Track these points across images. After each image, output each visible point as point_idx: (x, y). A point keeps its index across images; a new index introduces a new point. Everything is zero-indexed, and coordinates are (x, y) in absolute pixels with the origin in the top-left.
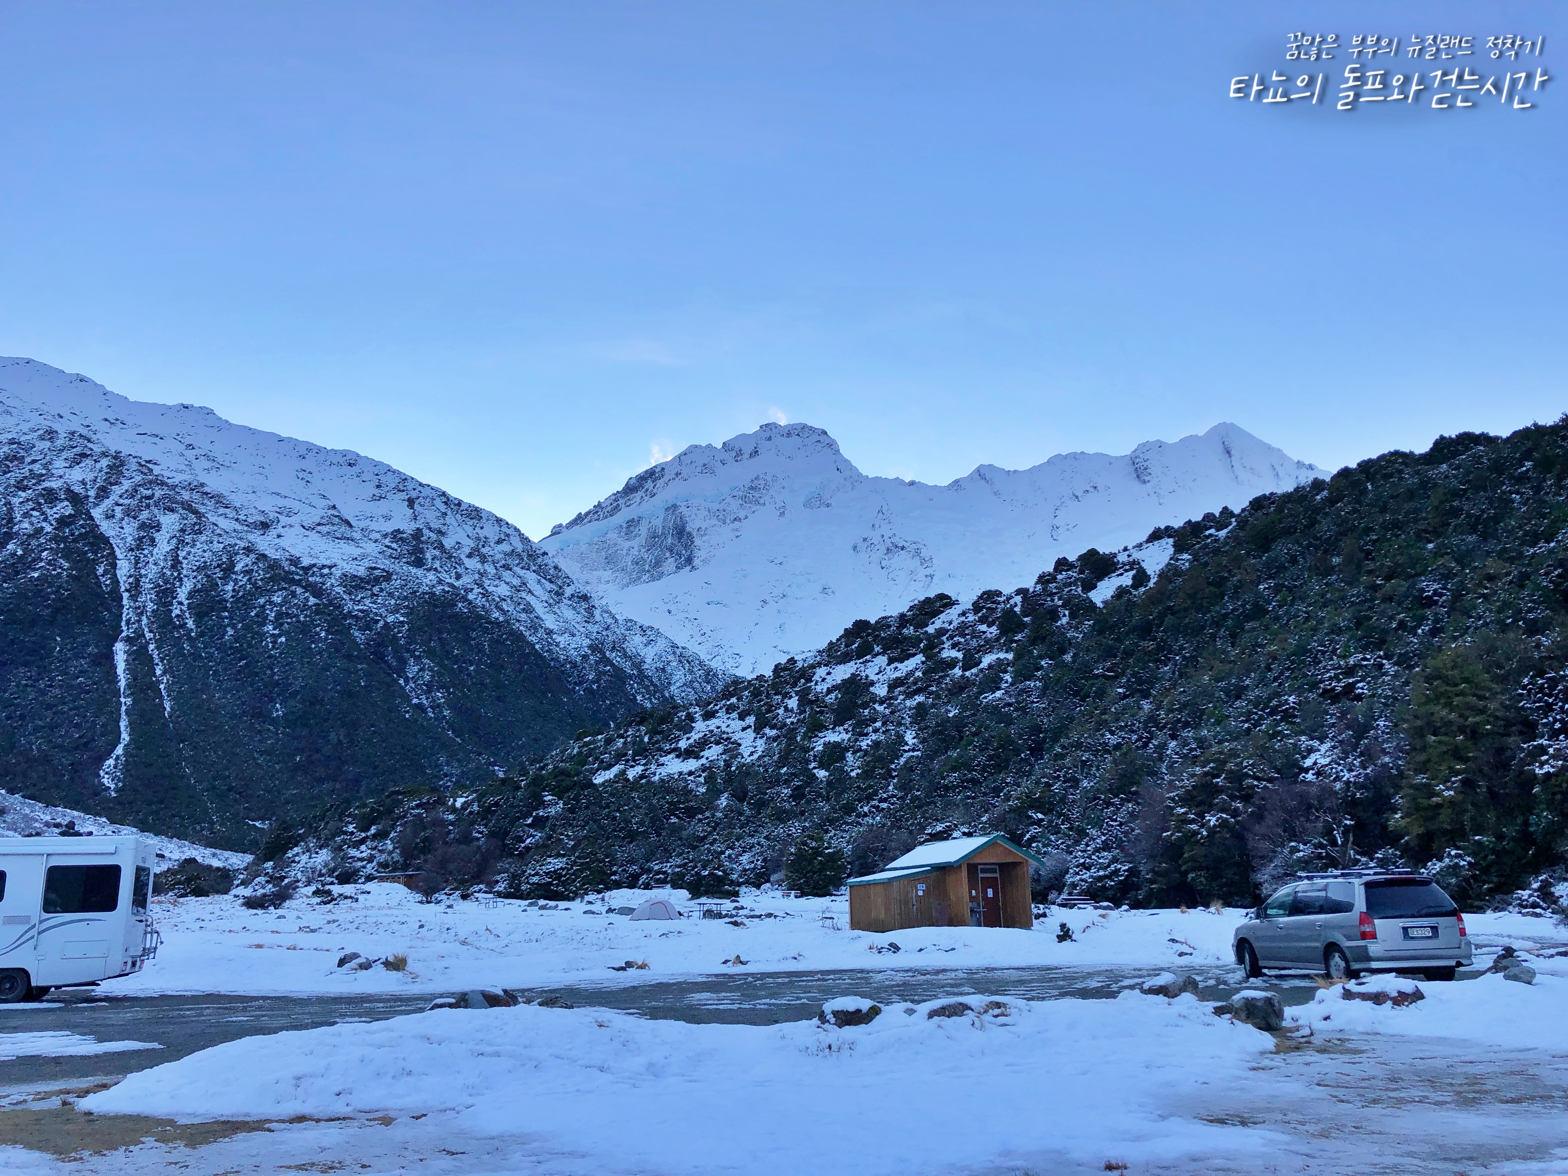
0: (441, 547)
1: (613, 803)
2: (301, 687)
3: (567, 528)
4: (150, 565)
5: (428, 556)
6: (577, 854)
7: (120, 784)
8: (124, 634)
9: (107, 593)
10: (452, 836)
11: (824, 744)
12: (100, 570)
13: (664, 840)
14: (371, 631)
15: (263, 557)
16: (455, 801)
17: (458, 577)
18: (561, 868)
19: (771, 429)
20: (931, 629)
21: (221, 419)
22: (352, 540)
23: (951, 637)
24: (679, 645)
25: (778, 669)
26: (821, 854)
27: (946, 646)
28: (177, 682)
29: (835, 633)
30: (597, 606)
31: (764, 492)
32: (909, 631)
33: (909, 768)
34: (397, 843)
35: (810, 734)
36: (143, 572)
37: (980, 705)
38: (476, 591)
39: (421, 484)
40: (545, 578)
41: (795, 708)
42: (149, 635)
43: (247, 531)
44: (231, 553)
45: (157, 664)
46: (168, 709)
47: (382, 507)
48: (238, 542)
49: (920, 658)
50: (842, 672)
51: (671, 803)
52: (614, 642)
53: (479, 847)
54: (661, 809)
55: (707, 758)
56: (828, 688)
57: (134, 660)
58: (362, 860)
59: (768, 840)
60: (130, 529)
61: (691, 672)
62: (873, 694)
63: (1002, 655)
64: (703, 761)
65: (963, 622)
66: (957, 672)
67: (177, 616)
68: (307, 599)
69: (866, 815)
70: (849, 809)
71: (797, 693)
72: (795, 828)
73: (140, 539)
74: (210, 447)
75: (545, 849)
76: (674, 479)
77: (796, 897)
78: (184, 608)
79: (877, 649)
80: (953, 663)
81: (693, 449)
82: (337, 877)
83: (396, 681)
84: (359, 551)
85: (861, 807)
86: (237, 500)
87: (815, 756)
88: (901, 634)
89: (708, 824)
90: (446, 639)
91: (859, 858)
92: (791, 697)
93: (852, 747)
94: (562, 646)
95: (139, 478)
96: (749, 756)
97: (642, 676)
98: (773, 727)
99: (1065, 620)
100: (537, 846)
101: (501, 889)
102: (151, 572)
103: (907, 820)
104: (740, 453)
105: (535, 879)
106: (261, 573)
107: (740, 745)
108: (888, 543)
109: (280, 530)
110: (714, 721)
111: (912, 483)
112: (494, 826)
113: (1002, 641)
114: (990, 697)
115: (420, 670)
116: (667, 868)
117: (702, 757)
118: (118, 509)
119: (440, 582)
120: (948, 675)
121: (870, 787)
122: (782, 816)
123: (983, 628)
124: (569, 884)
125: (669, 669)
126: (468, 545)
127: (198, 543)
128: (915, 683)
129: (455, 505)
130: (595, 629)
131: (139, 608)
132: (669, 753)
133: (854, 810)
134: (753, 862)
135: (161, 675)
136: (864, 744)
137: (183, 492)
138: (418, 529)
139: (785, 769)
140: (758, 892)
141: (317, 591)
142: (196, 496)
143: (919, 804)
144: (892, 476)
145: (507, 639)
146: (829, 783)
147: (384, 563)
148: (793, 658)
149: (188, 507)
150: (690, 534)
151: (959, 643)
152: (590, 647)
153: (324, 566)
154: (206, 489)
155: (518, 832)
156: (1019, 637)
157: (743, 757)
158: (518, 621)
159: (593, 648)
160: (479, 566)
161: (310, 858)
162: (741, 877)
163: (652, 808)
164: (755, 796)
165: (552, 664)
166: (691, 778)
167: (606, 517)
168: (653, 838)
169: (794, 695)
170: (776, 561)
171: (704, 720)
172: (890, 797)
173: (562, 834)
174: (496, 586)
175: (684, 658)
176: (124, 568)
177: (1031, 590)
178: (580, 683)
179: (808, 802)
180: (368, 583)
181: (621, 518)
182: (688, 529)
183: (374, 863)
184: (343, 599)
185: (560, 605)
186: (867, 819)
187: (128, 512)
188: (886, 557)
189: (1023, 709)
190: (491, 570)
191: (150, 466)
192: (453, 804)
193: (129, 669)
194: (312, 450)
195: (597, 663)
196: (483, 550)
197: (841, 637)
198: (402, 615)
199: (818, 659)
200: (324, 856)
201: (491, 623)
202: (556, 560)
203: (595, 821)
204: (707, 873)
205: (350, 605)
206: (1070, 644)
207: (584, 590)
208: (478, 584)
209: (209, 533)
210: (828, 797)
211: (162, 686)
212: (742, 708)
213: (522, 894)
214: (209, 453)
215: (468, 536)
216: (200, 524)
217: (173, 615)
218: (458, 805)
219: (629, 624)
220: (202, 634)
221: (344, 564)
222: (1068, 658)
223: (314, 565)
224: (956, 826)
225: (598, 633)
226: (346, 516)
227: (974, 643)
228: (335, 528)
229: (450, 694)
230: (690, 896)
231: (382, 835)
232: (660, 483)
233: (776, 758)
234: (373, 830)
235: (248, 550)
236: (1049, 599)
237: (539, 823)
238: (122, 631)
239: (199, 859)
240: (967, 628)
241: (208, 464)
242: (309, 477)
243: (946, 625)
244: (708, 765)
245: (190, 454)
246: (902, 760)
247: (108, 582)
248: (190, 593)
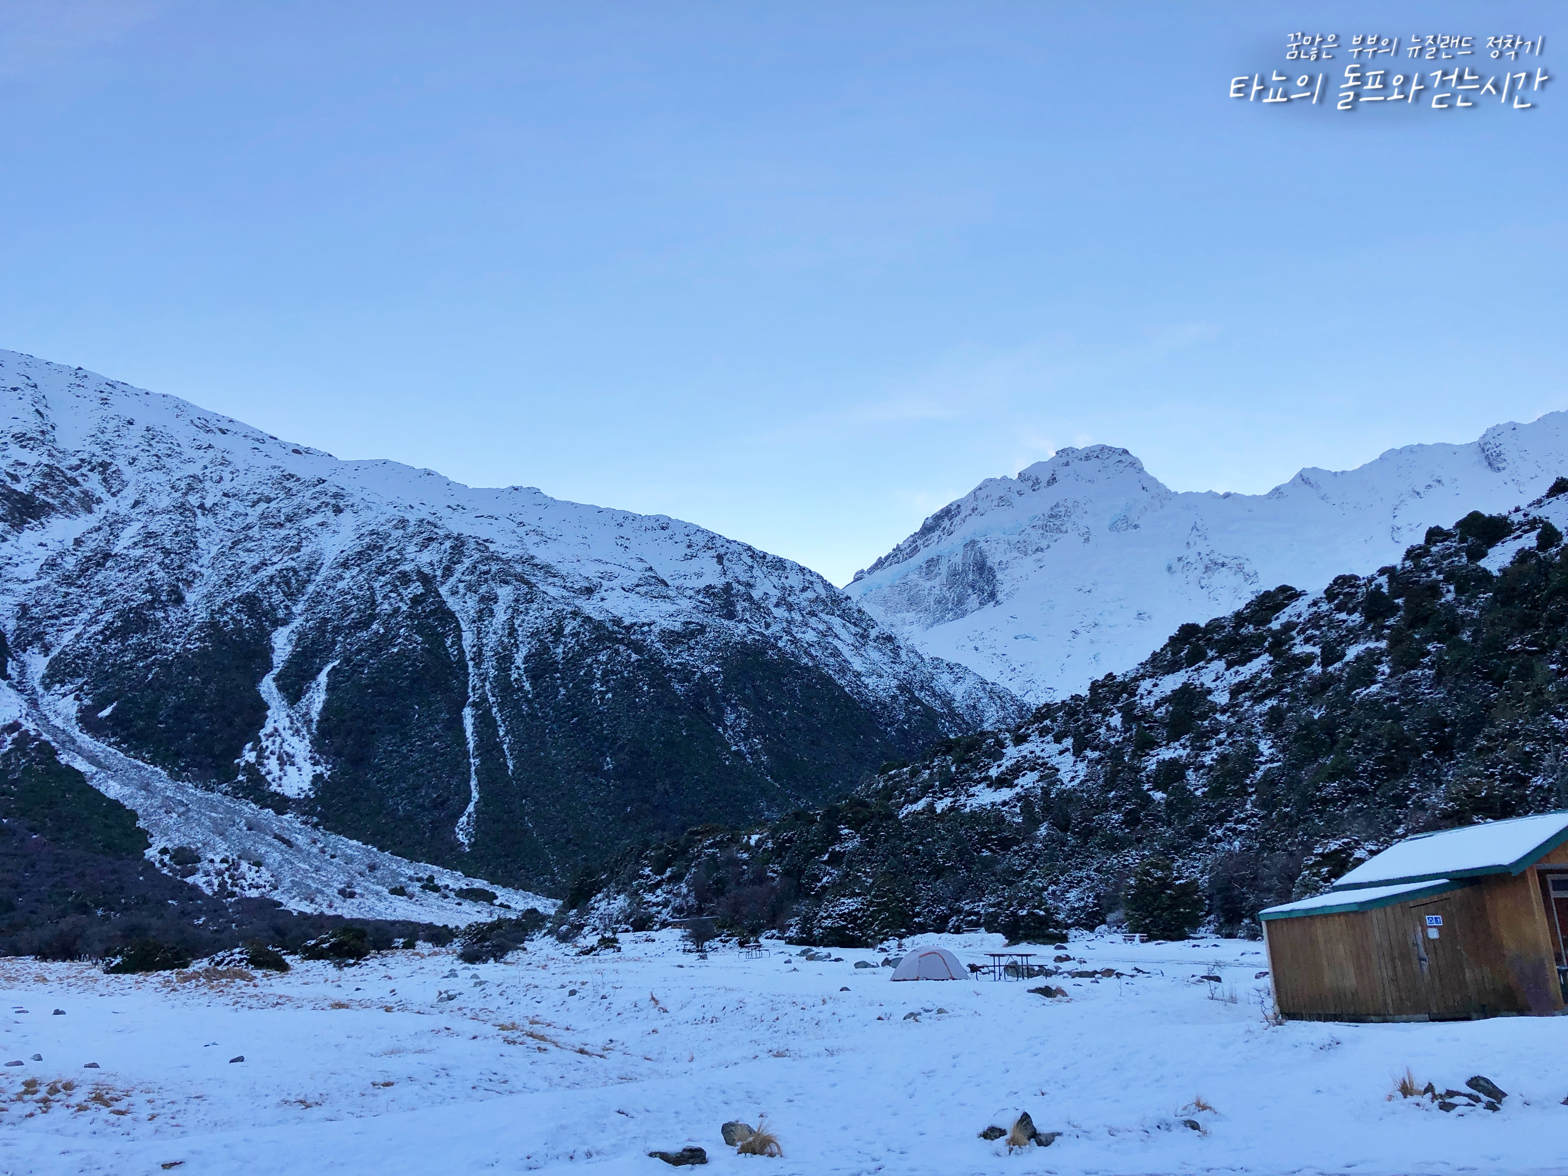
0: (750, 598)
1: (915, 835)
2: (629, 740)
3: (869, 573)
4: (491, 634)
5: (739, 608)
6: (873, 893)
7: (473, 840)
8: (471, 700)
9: (455, 663)
10: (746, 877)
11: (1158, 762)
12: (449, 642)
13: (975, 875)
14: (689, 682)
15: (588, 619)
16: (750, 838)
17: (768, 626)
18: (857, 910)
19: (1068, 454)
20: (1275, 625)
21: (546, 497)
22: (668, 598)
23: (1302, 631)
24: (989, 681)
25: (1095, 686)
26: (1170, 886)
27: (1297, 641)
28: (518, 741)
29: (1159, 642)
30: (902, 646)
31: (1065, 519)
32: (1249, 629)
33: (1269, 780)
34: (692, 885)
35: (1139, 753)
36: (484, 641)
37: (1352, 703)
38: (785, 638)
39: (728, 541)
40: (850, 622)
41: (1119, 726)
42: (492, 699)
43: (574, 597)
44: (560, 617)
45: (500, 726)
46: (511, 767)
47: (694, 566)
48: (566, 607)
49: (1266, 658)
50: (1171, 683)
51: (983, 834)
52: (922, 681)
53: (774, 888)
54: (970, 841)
55: (1022, 787)
56: (1156, 701)
57: (480, 723)
58: (657, 904)
59: (1100, 872)
60: (472, 603)
61: (1003, 708)
62: (1212, 702)
63: (1372, 645)
64: (1018, 789)
65: (1315, 612)
66: (1316, 669)
67: (516, 680)
68: (629, 656)
69: (1220, 840)
70: (1198, 833)
71: (1119, 709)
72: (1132, 857)
73: (481, 611)
74: (539, 523)
75: (841, 888)
76: (970, 515)
77: (1142, 941)
78: (521, 672)
79: (1211, 653)
80: (1309, 660)
81: (989, 483)
82: (632, 925)
83: (716, 730)
84: (675, 607)
85: (1213, 831)
86: (563, 569)
87: (1148, 776)
88: (1238, 634)
89: (1025, 856)
90: (759, 686)
91: (1219, 891)
92: (1113, 715)
93: (1192, 764)
94: (870, 688)
95: (477, 556)
96: (1070, 782)
97: (953, 714)
98: (1094, 749)
99: (1450, 597)
100: (834, 884)
101: (792, 934)
102: (491, 641)
103: (1283, 839)
104: (1037, 481)
105: (827, 923)
106: (587, 633)
107: (1058, 770)
108: (1206, 560)
109: (603, 594)
110: (1026, 745)
111: (1227, 495)
112: (788, 864)
113: (1370, 628)
114: (1365, 692)
115: (737, 718)
116: (980, 907)
117: (1017, 785)
118: (461, 585)
119: (750, 631)
120: (1304, 674)
121: (1223, 806)
122: (1114, 845)
123: (1343, 616)
124: (866, 927)
125: (980, 706)
126: (775, 594)
127: (530, 611)
128: (1263, 686)
129: (760, 558)
130: (902, 669)
131: (482, 674)
132: (979, 783)
133: (1205, 833)
134: (1082, 899)
135: (504, 736)
136: (1208, 760)
137: (516, 565)
138: (728, 583)
139: (1113, 793)
140: (1092, 936)
141: (638, 648)
142: (527, 568)
143: (1291, 823)
144: (1203, 490)
145: (817, 683)
146: (1169, 804)
147: (698, 618)
148: (1111, 673)
149: (520, 578)
150: (991, 568)
151: (1314, 636)
152: (898, 687)
153: (644, 624)
154: (536, 561)
155: (813, 870)
156: (1391, 621)
157: (1062, 784)
158: (827, 665)
159: (902, 688)
160: (786, 614)
161: (609, 904)
162: (1070, 918)
163: (958, 840)
164: (1080, 823)
165: (862, 706)
166: (1006, 808)
167: (906, 559)
168: (963, 873)
169: (1116, 711)
170: (1084, 589)
171: (1015, 745)
172: (1248, 817)
173: (860, 871)
174: (804, 633)
175: (995, 694)
176: (468, 639)
177: (1399, 567)
178: (891, 724)
179: (1145, 828)
180: (684, 637)
181: (920, 558)
182: (989, 564)
183: (669, 908)
184: (662, 654)
185: (866, 647)
186: (1222, 844)
187: (469, 588)
188: (1205, 576)
189: (1414, 701)
190: (798, 617)
191: (487, 544)
192: (748, 842)
193: (476, 732)
194: (628, 517)
195: (907, 703)
196: (790, 599)
197: (1166, 646)
198: (717, 665)
199: (1141, 671)
200: (621, 902)
201: (800, 668)
202: (860, 605)
203: (895, 856)
204: (1025, 912)
205: (669, 658)
206: (1464, 622)
207: (888, 631)
208: (786, 632)
209: (539, 601)
210: (1169, 821)
211: (505, 746)
212: (1056, 729)
213: (815, 940)
214: (538, 529)
215: (774, 586)
216: (531, 593)
217: (512, 679)
218: (752, 842)
219: (936, 662)
220: (537, 695)
221: (662, 621)
222: (1466, 636)
223: (635, 624)
224: (1357, 842)
225: (905, 673)
226: (662, 575)
227: (1333, 634)
228: (652, 588)
229: (766, 739)
230: (1007, 941)
231: (676, 878)
232: (957, 520)
233: (1101, 782)
234: (668, 873)
235: (575, 614)
236: (1424, 575)
237: (836, 859)
238: (469, 697)
239: (541, 909)
240: (1322, 618)
241: (537, 539)
242: (627, 543)
243: (1294, 619)
244: (1023, 794)
245: (521, 531)
246: (1259, 774)
247: (455, 653)
248: (525, 658)
